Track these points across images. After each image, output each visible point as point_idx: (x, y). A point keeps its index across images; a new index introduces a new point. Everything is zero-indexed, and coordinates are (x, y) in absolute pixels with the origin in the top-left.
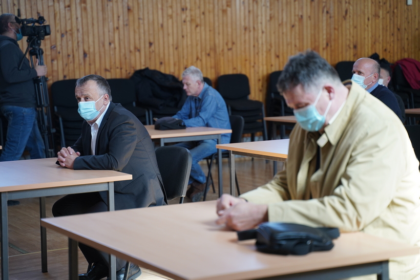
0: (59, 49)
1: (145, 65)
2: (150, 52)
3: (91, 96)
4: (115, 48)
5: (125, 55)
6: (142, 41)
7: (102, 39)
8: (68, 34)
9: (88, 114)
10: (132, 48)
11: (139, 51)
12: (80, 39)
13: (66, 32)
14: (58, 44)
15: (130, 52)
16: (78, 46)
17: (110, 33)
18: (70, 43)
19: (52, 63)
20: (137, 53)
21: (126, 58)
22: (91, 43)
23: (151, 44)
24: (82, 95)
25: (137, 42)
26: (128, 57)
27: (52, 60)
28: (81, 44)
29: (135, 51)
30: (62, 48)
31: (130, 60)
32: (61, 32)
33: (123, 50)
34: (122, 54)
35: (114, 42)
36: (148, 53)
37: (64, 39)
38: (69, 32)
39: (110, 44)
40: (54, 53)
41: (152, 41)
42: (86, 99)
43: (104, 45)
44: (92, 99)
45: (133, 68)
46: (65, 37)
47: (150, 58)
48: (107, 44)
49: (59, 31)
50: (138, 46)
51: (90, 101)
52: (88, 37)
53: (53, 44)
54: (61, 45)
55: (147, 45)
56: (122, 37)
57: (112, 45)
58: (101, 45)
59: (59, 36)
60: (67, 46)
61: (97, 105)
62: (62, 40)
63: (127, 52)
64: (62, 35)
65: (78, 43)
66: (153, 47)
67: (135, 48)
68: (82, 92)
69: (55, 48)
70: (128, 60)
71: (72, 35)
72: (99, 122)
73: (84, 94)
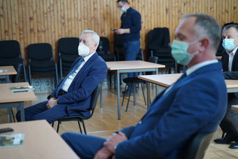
0: (182, 12)
1: (231, 21)
2: (234, 12)
3: (232, 36)
4: (214, 11)
5: (219, 15)
6: (230, 6)
7: (206, 6)
8: (188, 4)
9: (229, 46)
10: (224, 11)
11: (228, 12)
12: (194, 6)
13: (187, 2)
14: (182, 9)
15: (223, 13)
16: (193, 10)
17: (211, 2)
18: (189, 8)
19: (178, 20)
20: (227, 14)
21: (220, 17)
22: (200, 8)
23: (235, 8)
24: (227, 35)
25: (227, 7)
26: (221, 16)
27: (179, 18)
28: (194, 9)
29: (225, 13)
30: (184, 12)
31: (222, 17)
32: (184, 2)
33: (218, 12)
34: (217, 14)
35: (213, 7)
36: (233, 13)
37: (186, 6)
38: (188, 2)
39: (211, 8)
40: (179, 14)
41: (235, 6)
42: (229, 37)
43: (207, 10)
44: (232, 38)
45: (224, 22)
46: (186, 5)
47: (234, 17)
48: (209, 9)
49: (183, 2)
50: (227, 9)
51: (231, 39)
52: (199, 5)
53: (179, 9)
54: (184, 10)
55: (233, 9)
56: (218, 5)
57: (212, 9)
58: (206, 9)
59: (183, 5)
60: (187, 10)
61: (235, 41)
62: (184, 7)
63: (221, 13)
64: (185, 4)
65: (193, 8)
66: (236, 10)
67: (225, 11)
68: (227, 33)
69: (180, 12)
70: (221, 18)
71: (190, 4)
72: (234, 52)
73: (228, 34)
